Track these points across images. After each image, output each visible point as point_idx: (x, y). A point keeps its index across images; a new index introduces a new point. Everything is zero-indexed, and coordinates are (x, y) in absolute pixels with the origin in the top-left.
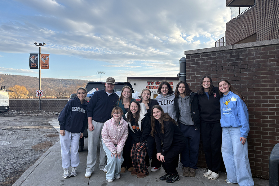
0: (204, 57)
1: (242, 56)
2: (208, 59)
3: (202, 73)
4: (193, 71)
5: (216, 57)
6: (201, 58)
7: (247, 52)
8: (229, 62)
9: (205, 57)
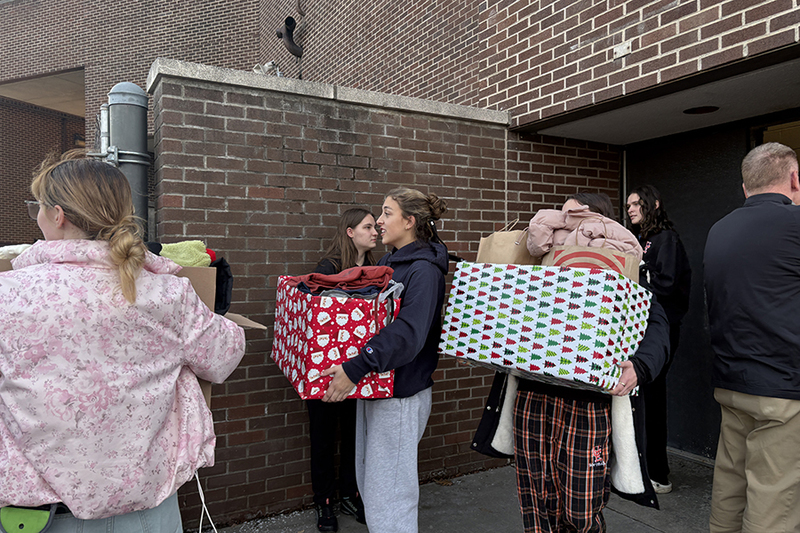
0: (240, 103)
1: (357, 129)
2: (252, 113)
3: (232, 164)
4: (192, 148)
5: (280, 114)
6: (225, 103)
7: (368, 120)
8: (323, 139)
9: (243, 103)
